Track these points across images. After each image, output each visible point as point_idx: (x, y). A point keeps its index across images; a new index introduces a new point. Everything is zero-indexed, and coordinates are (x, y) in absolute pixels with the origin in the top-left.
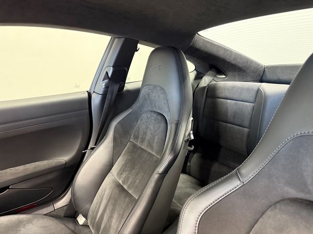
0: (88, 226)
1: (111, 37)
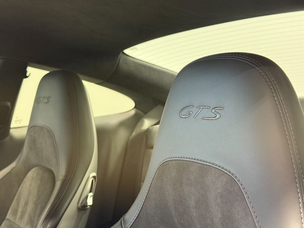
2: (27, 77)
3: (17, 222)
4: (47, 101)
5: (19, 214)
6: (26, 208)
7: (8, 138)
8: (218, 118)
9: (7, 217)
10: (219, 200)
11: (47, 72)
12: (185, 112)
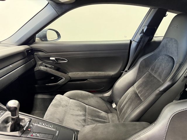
1: (150, 8)
2: (165, 16)
3: (153, 74)
4: (177, 27)
9: (149, 71)
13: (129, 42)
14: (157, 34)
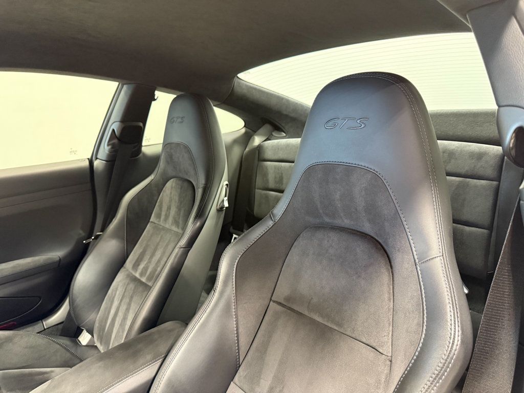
0: (96, 346)
1: (118, 83)
2: (155, 100)
3: (162, 223)
4: (181, 121)
5: (163, 217)
6: (169, 213)
7: (141, 155)
8: (363, 127)
9: (151, 220)
10: (363, 193)
11: (175, 96)
12: (330, 123)
13: (87, 163)
14: (148, 140)
